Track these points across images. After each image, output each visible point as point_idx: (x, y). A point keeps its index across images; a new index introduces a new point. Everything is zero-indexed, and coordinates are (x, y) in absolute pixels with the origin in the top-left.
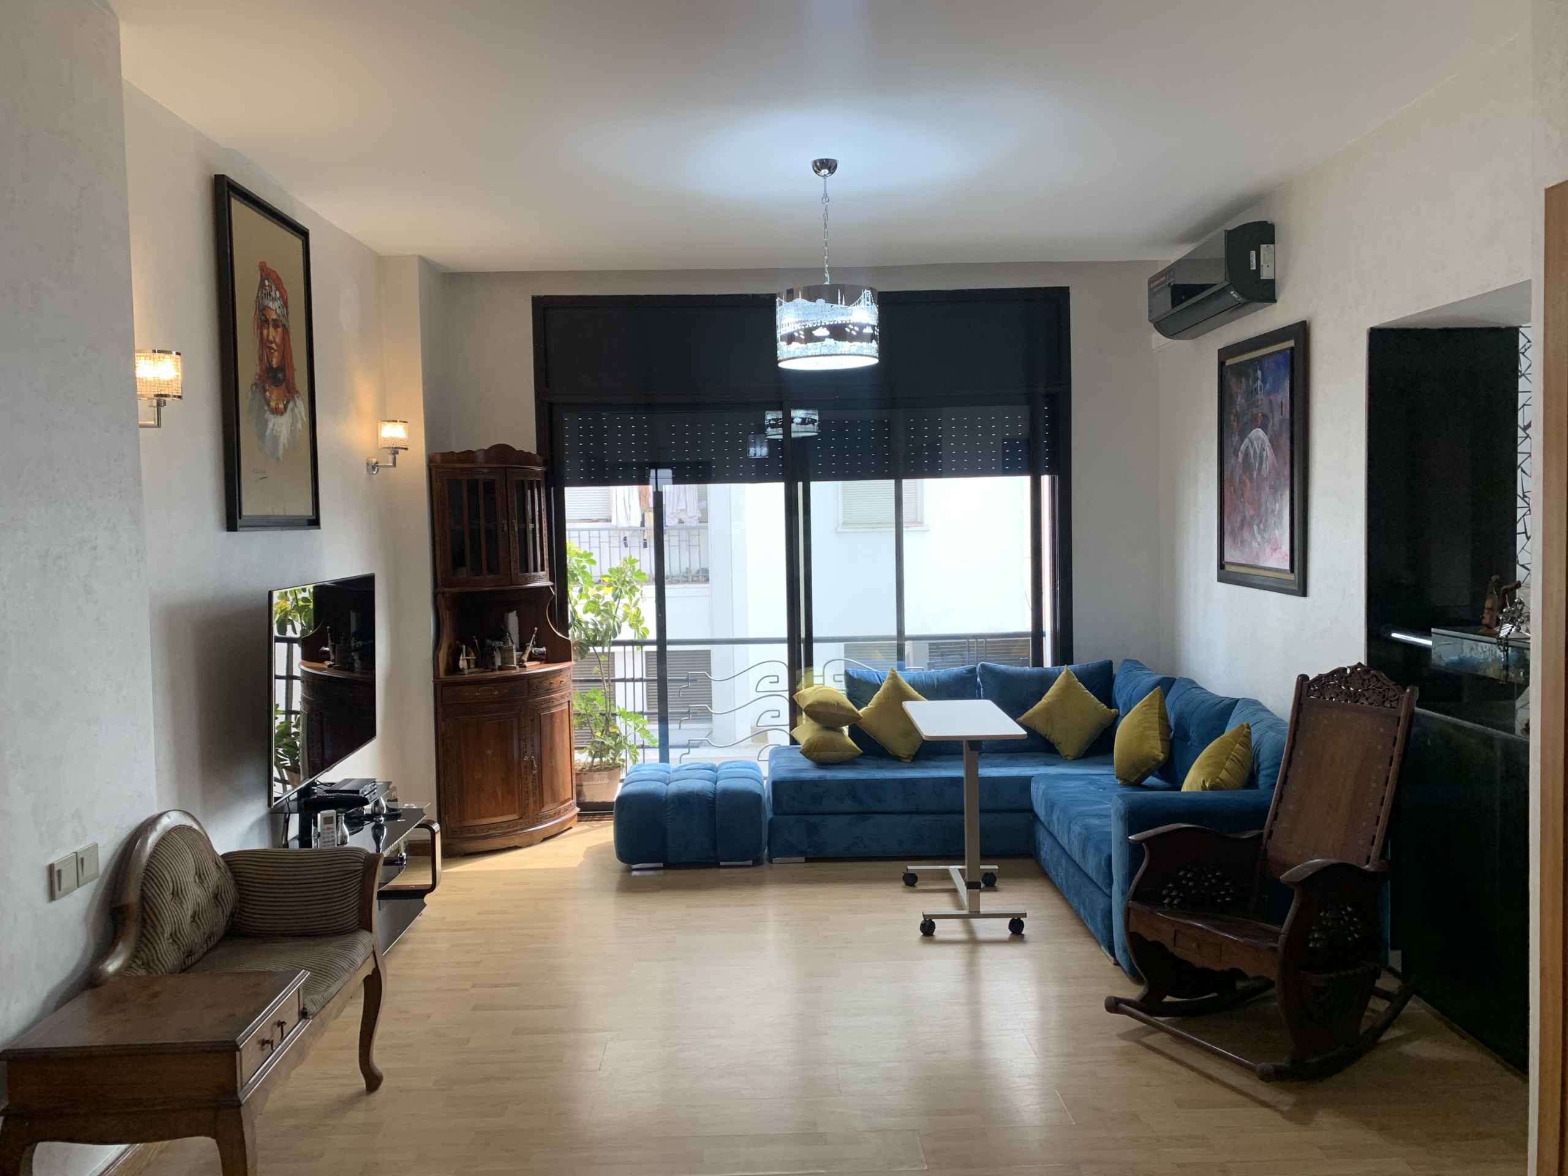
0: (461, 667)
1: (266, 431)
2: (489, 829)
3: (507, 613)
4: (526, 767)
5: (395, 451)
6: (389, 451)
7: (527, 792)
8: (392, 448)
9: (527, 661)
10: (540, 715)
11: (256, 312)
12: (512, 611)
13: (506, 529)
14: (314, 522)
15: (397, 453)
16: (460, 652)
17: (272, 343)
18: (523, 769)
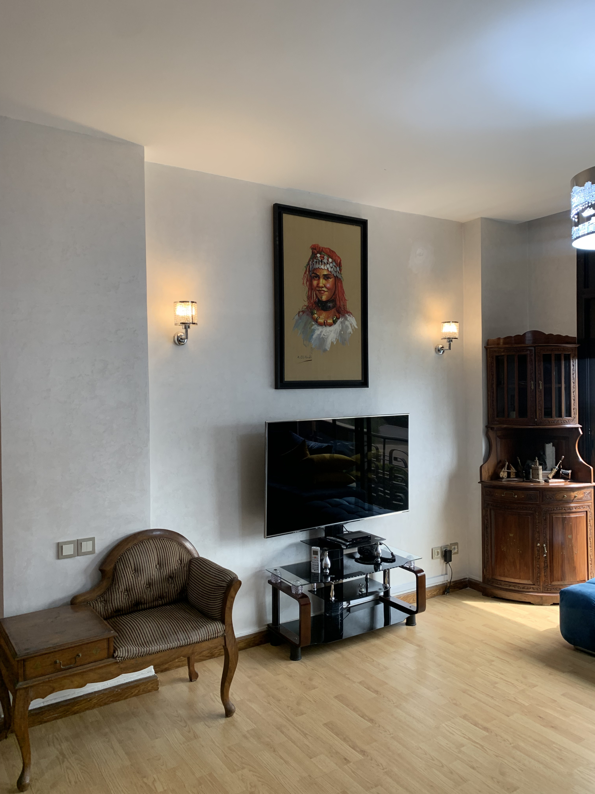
0: (501, 476)
1: (312, 335)
2: (510, 586)
3: (545, 444)
4: (538, 551)
5: (450, 340)
6: (446, 340)
7: (539, 568)
8: (447, 338)
9: (552, 478)
10: (553, 517)
11: (305, 273)
12: (549, 443)
13: (533, 387)
14: (364, 383)
15: (452, 341)
16: (503, 466)
17: (322, 287)
18: (536, 552)
